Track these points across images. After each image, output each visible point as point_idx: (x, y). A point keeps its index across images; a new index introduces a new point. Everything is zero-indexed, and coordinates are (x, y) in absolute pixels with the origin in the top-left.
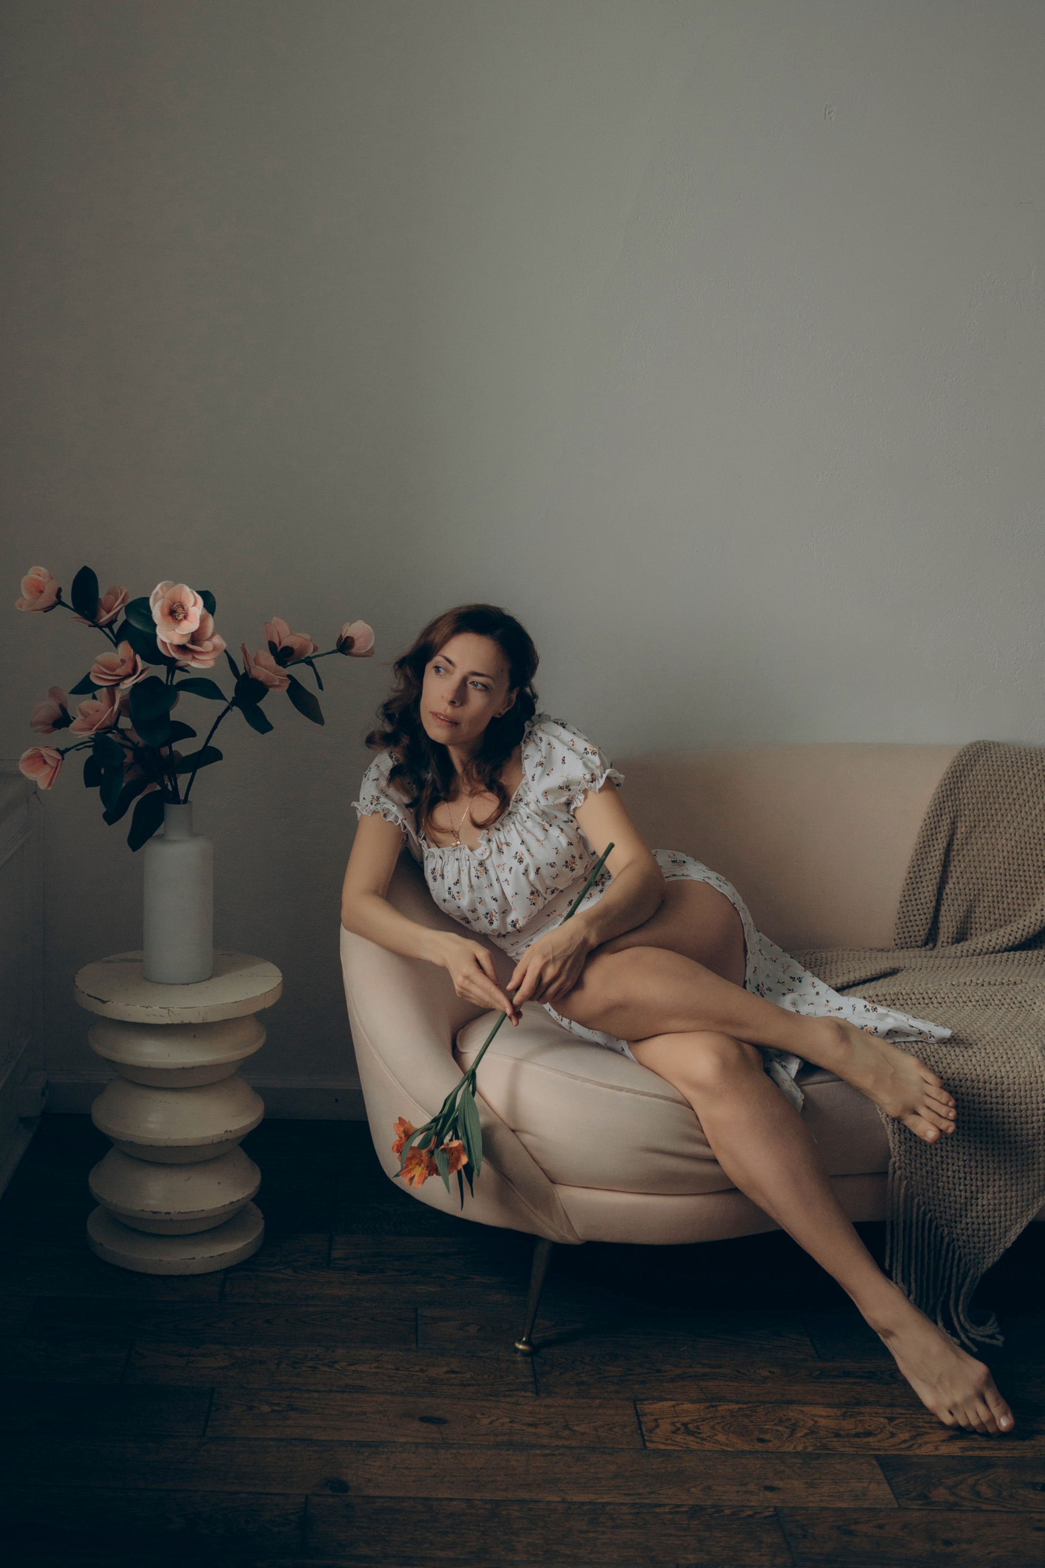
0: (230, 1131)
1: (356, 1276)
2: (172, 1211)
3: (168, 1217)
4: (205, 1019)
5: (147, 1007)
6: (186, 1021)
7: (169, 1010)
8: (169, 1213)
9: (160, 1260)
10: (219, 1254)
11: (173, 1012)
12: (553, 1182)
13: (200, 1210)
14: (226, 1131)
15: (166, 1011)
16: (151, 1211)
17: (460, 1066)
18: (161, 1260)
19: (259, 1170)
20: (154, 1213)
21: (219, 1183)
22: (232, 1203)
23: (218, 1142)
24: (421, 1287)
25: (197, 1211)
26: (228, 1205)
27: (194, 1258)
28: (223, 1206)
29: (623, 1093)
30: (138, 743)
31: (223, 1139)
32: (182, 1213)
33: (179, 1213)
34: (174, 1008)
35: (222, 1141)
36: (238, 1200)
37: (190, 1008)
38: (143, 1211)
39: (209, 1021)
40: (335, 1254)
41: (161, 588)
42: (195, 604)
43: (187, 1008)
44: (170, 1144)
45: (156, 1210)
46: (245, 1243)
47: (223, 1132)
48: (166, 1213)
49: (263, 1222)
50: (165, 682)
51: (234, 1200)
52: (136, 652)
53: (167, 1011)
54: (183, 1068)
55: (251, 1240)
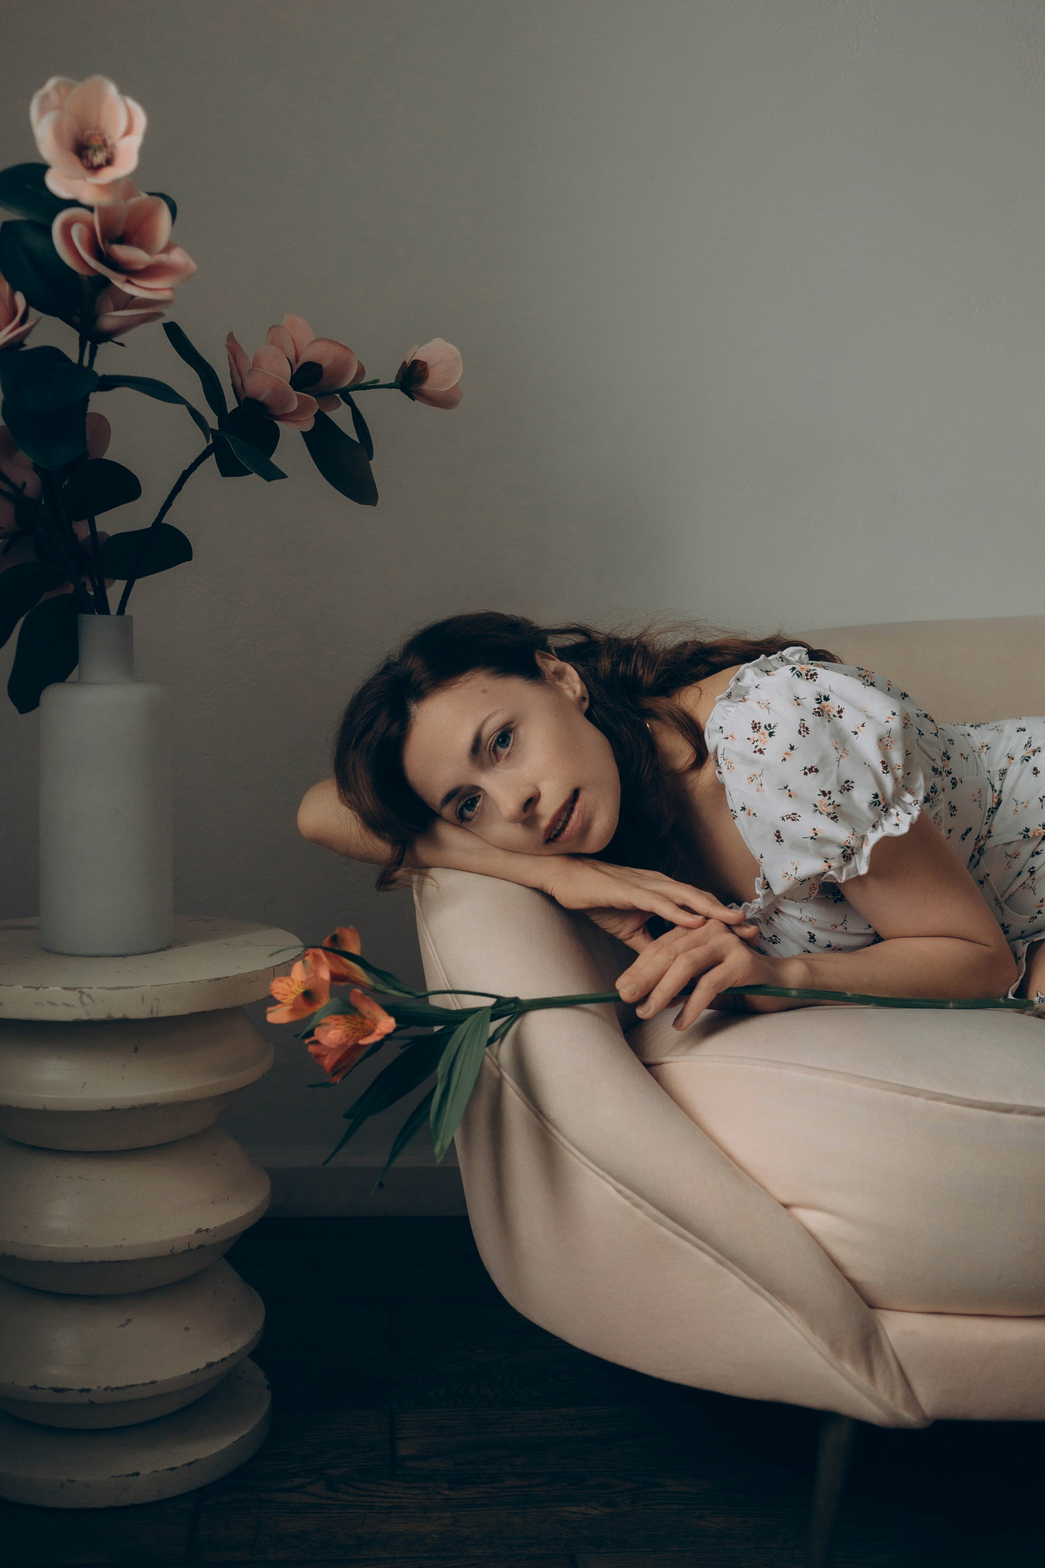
0: (207, 1230)
1: (446, 1492)
2: (94, 1387)
3: (84, 1399)
4: (155, 1010)
5: (38, 988)
6: (118, 1015)
7: (82, 993)
8: (88, 1391)
9: (69, 1481)
10: (186, 1462)
11: (89, 996)
12: (871, 1306)
13: (148, 1381)
14: (199, 1231)
15: (75, 995)
16: (51, 1388)
17: (661, 1085)
18: (74, 1481)
19: (261, 1300)
20: (57, 1390)
21: (187, 1329)
22: (210, 1365)
23: (185, 1251)
24: (573, 1509)
25: (144, 1384)
26: (204, 1369)
27: (137, 1474)
28: (192, 1372)
29: (1014, 1117)
30: (24, 484)
31: (194, 1245)
32: (113, 1389)
33: (106, 1389)
34: (91, 988)
35: (191, 1250)
36: (223, 1360)
37: (124, 988)
38: (36, 1387)
39: (161, 1015)
40: (405, 1449)
41: (57, 88)
42: (128, 132)
43: (119, 988)
44: (87, 1259)
45: (60, 1386)
46: (235, 1438)
47: (193, 1232)
48: (82, 1391)
49: (268, 1395)
50: (75, 359)
51: (216, 1358)
52: (14, 288)
53: (79, 995)
54: (113, 1110)
55: (245, 1432)
